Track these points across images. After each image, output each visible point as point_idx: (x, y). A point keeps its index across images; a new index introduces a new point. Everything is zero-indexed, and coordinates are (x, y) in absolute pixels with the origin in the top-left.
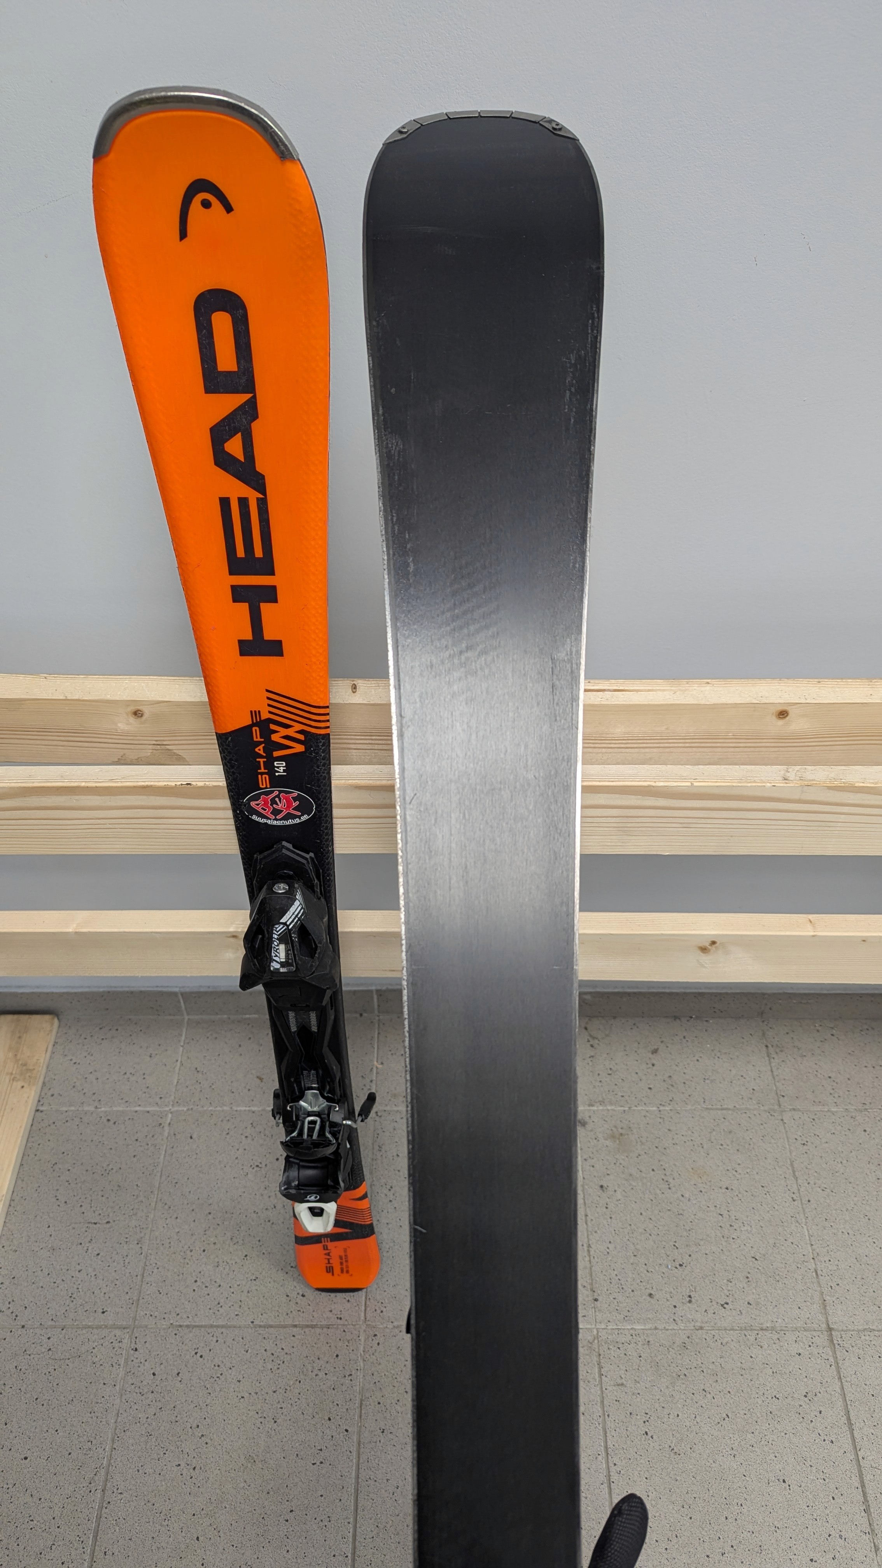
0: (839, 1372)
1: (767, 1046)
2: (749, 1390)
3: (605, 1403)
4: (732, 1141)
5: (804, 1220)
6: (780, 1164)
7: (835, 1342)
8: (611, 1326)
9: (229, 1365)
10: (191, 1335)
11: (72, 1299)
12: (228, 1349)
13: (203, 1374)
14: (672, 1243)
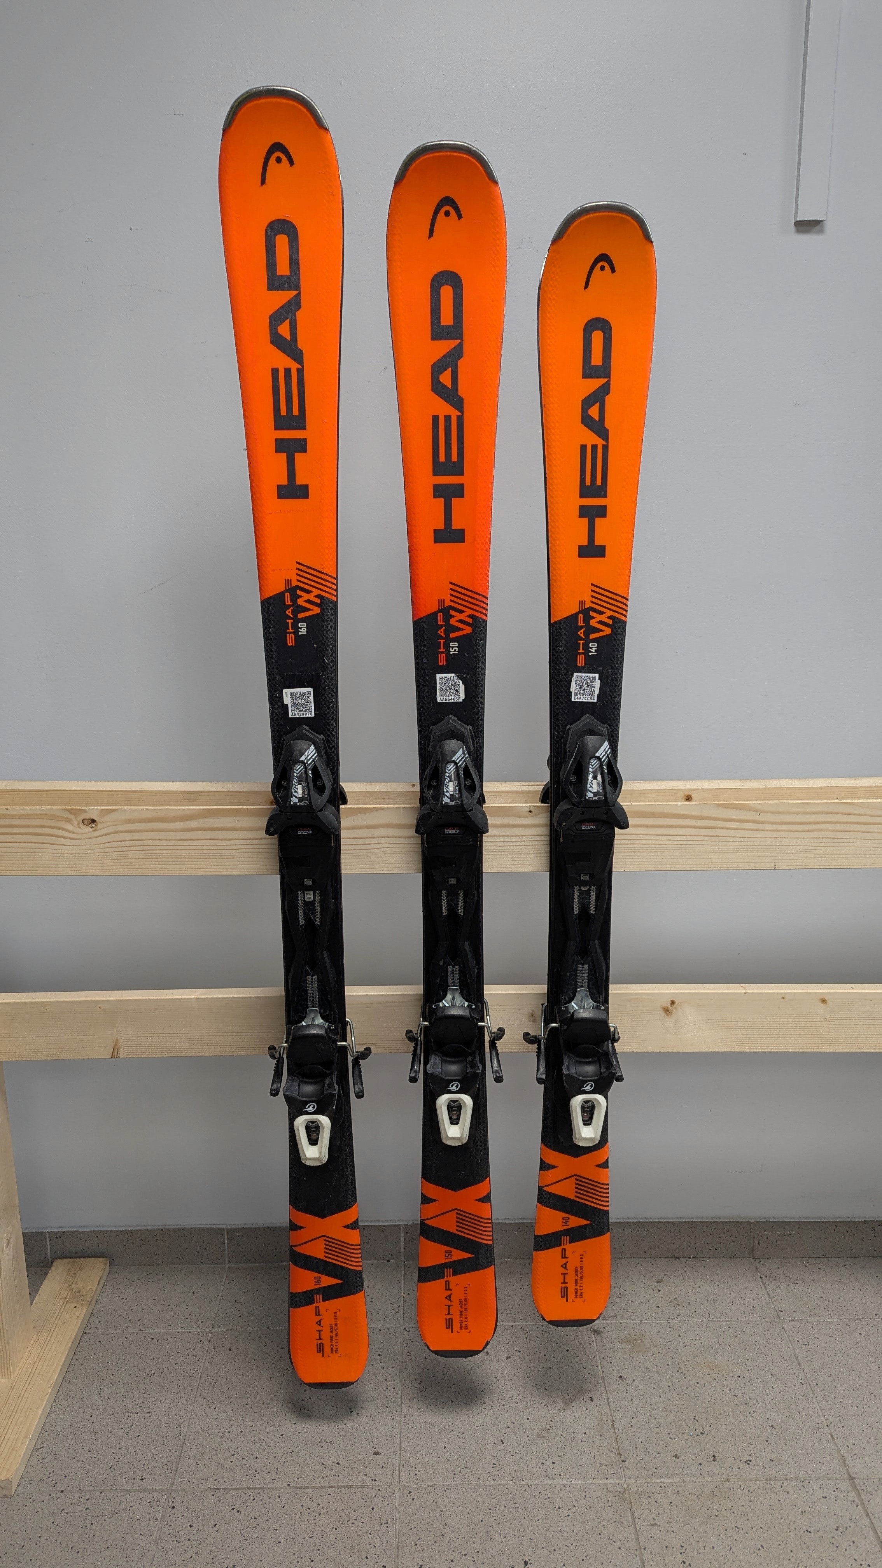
0: (866, 1511)
1: (761, 1277)
2: (780, 1526)
3: (640, 1539)
4: (739, 1343)
5: (814, 1398)
6: (786, 1359)
7: (858, 1488)
8: (640, 1481)
9: (265, 1517)
10: (228, 1495)
11: (112, 1469)
12: (265, 1505)
13: (239, 1525)
14: (692, 1418)
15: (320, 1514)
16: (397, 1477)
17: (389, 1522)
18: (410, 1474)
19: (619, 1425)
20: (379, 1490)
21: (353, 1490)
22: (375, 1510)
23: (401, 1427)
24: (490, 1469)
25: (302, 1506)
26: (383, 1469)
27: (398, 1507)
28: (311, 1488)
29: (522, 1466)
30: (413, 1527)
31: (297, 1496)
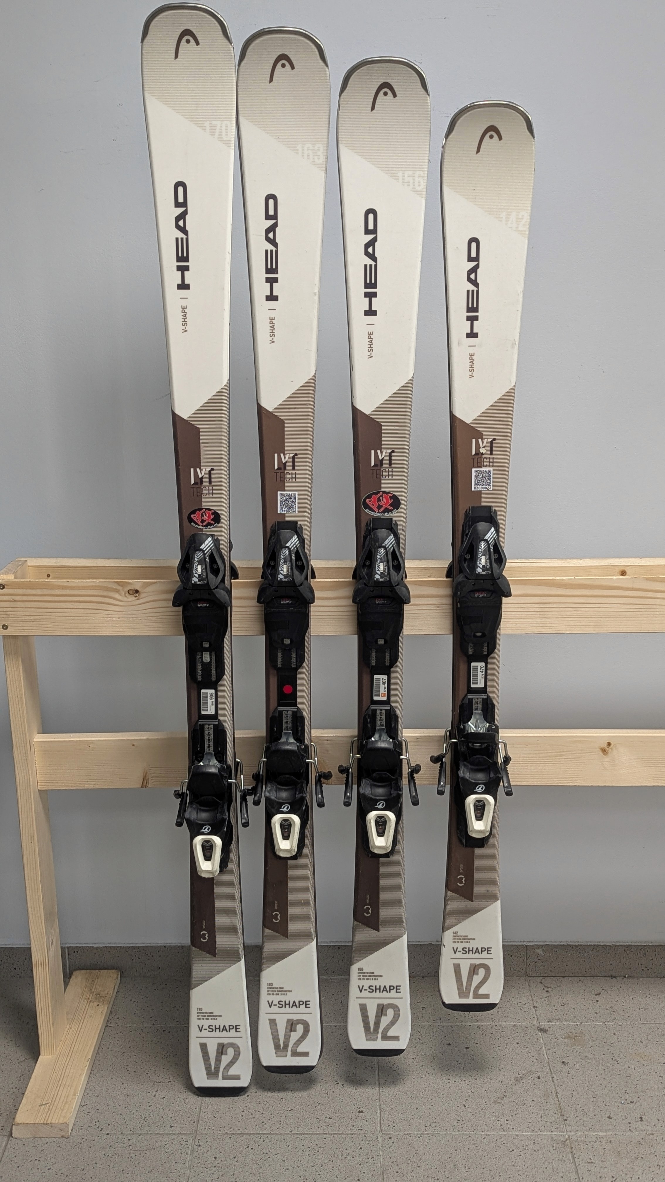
8: (579, 1134)
9: (274, 1153)
11: (146, 1120)
14: (624, 1091)
15: (318, 1151)
16: (379, 1128)
17: (375, 1157)
18: (389, 1126)
19: (562, 1095)
20: (365, 1136)
21: (344, 1136)
22: (363, 1149)
23: (380, 1094)
24: (455, 1124)
25: (303, 1145)
26: (367, 1123)
27: (381, 1148)
28: (310, 1134)
29: (481, 1122)
30: (394, 1161)
31: (298, 1139)
